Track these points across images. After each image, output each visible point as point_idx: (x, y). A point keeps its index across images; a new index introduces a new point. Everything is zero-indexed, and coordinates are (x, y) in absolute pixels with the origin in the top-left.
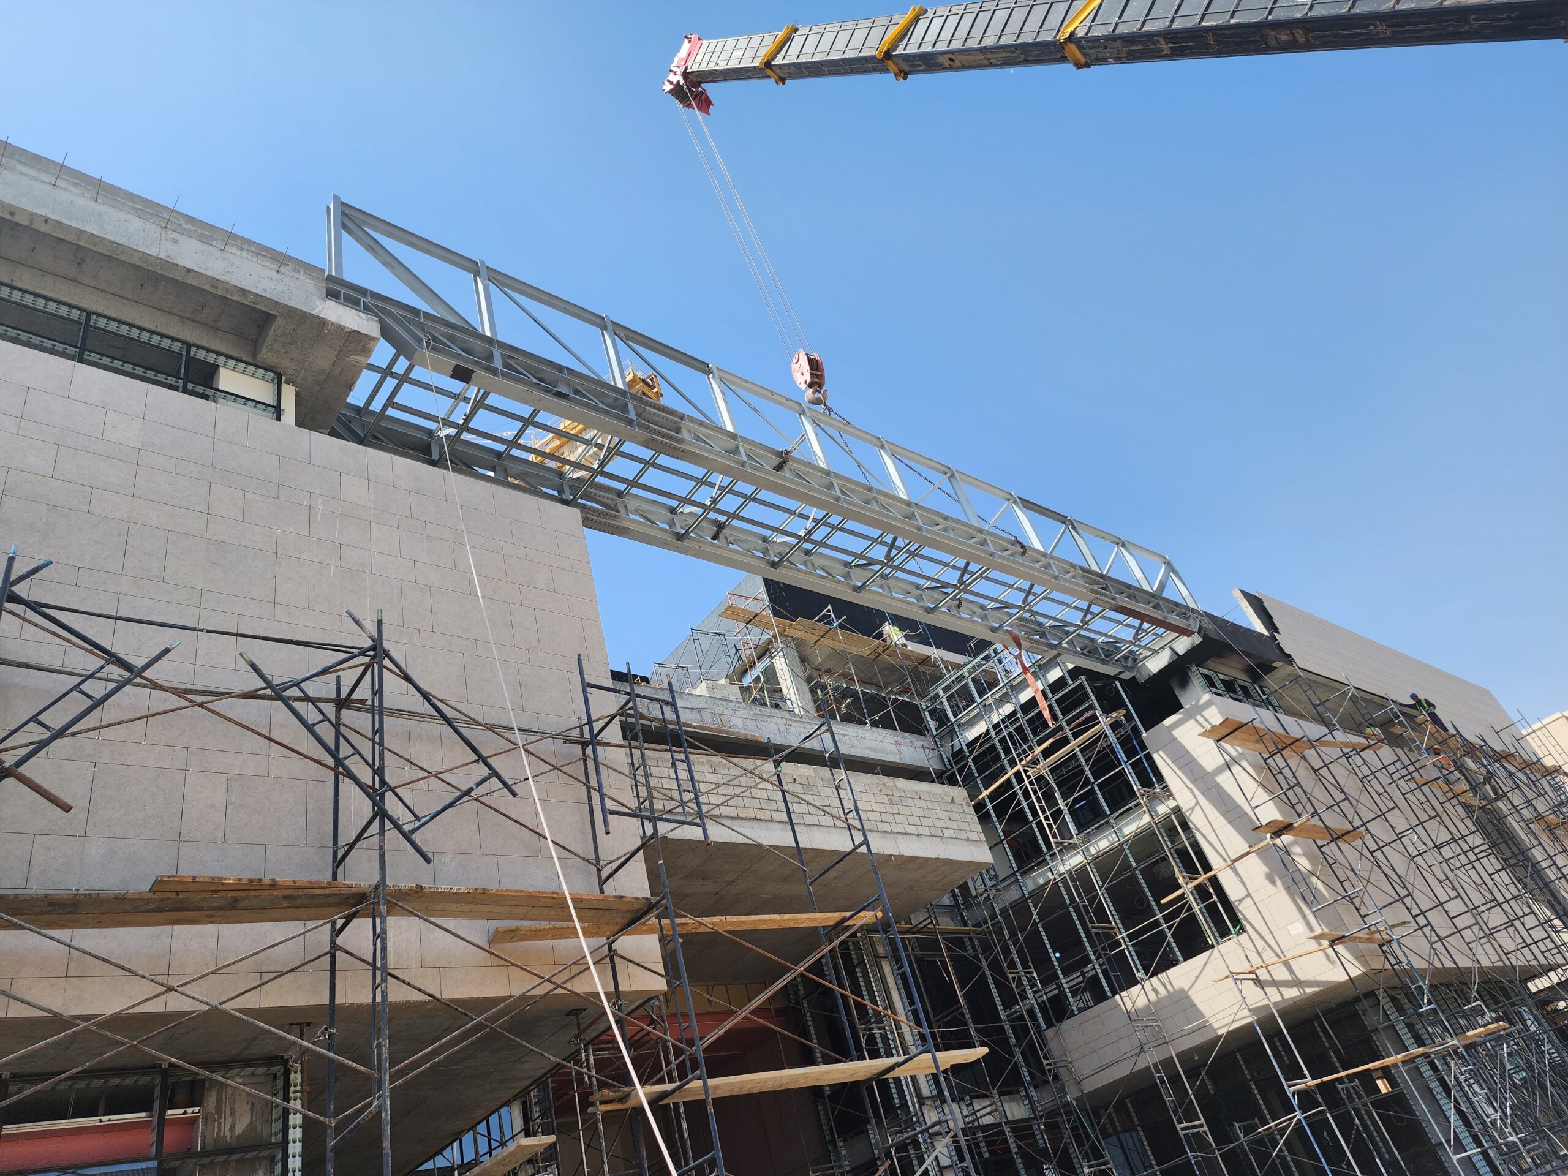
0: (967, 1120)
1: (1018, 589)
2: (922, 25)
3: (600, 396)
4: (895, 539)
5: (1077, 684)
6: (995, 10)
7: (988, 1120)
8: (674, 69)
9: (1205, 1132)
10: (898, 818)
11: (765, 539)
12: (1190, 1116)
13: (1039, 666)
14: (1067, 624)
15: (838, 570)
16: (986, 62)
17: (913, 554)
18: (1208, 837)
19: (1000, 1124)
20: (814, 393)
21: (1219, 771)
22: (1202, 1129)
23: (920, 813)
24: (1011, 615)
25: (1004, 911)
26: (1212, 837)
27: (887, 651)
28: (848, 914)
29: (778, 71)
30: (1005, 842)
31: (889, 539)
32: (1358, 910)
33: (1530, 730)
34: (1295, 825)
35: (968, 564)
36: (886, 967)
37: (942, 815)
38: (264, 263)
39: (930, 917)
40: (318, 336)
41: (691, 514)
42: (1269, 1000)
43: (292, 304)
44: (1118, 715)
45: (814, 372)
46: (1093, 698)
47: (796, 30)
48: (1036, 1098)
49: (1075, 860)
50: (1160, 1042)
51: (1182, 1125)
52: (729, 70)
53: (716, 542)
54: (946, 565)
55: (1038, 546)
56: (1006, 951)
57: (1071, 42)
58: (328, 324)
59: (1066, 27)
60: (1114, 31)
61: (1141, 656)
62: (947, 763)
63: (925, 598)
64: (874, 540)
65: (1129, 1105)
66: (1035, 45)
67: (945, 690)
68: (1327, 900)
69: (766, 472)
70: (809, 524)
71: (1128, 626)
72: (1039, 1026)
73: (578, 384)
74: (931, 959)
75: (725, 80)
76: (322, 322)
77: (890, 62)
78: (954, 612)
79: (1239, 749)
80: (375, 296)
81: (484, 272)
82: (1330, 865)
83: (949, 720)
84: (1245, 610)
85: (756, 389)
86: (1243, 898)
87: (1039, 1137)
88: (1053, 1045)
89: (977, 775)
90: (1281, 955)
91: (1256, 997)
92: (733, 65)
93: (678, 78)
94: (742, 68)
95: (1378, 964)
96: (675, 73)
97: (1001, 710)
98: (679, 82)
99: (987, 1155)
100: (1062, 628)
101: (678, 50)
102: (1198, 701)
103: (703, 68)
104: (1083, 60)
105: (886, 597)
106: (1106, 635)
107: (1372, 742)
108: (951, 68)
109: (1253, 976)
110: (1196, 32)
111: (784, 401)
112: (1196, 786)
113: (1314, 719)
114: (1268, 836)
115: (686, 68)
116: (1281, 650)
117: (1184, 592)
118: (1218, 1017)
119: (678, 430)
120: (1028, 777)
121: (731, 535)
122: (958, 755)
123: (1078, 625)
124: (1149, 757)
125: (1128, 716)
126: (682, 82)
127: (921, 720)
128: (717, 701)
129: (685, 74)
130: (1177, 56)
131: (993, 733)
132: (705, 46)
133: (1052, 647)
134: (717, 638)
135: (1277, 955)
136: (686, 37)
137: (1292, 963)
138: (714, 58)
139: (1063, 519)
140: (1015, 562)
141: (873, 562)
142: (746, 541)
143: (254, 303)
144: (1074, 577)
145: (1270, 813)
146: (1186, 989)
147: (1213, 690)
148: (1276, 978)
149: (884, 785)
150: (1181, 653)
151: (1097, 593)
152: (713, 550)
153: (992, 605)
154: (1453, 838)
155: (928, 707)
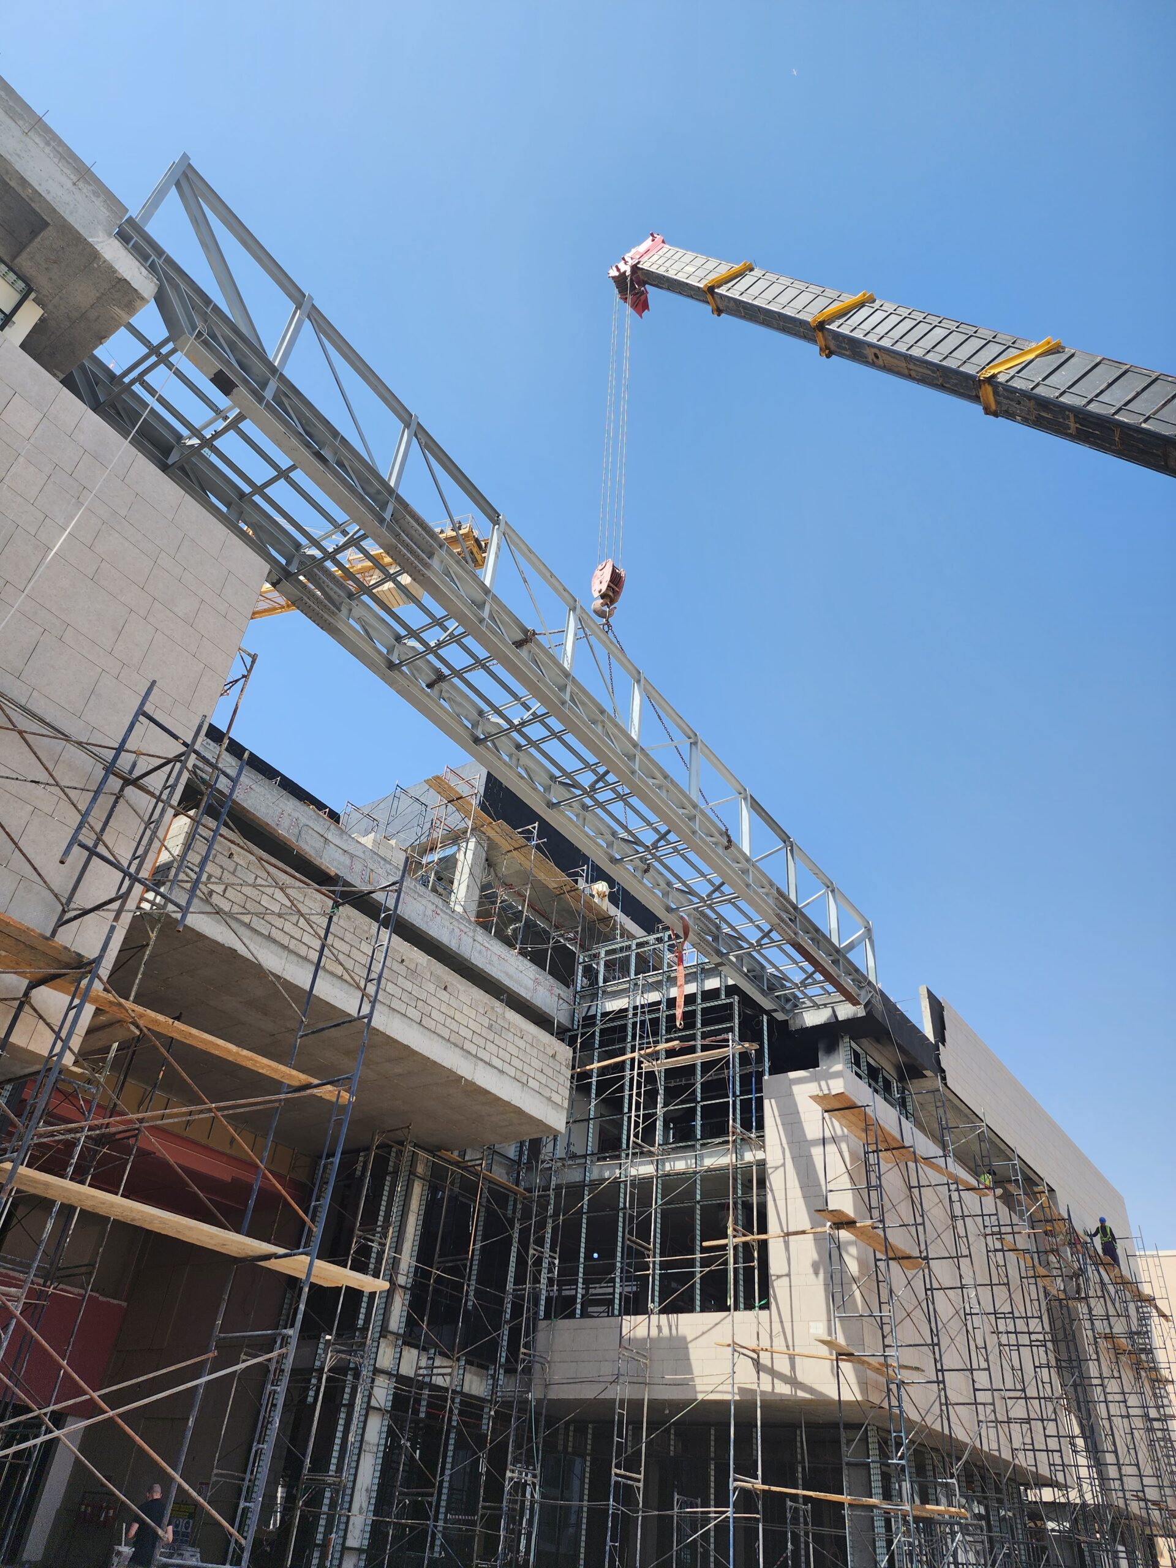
0: (421, 1372)
1: (709, 881)
2: (865, 312)
3: (363, 481)
4: (607, 772)
5: (728, 1001)
6: (936, 326)
7: (439, 1381)
8: (627, 259)
9: (638, 1488)
10: (489, 1045)
11: (481, 713)
12: (632, 1465)
13: (703, 969)
14: (742, 937)
15: (541, 779)
16: (906, 372)
17: (621, 797)
18: (778, 1202)
19: (447, 1389)
20: (603, 605)
21: (814, 1143)
22: (637, 1484)
23: (515, 1052)
24: (691, 903)
25: (558, 1187)
26: (781, 1204)
27: (573, 893)
28: (316, 1082)
29: (718, 301)
30: (591, 1122)
31: (601, 770)
32: (884, 1337)
33: (1142, 1253)
34: (858, 1225)
35: (669, 832)
36: (417, 1189)
37: (536, 1063)
38: (64, 170)
39: (482, 1159)
40: (85, 267)
41: (413, 648)
42: (758, 1386)
43: (71, 220)
44: (751, 1047)
45: (612, 585)
46: (737, 1021)
47: (752, 270)
48: (500, 1382)
49: (646, 1169)
50: (641, 1380)
51: (618, 1471)
52: (676, 280)
53: (429, 690)
54: (649, 824)
55: (746, 849)
56: (541, 1225)
57: (990, 384)
58: (100, 258)
59: (991, 368)
60: (1033, 389)
61: (804, 1006)
62: (576, 1023)
63: (615, 847)
64: (587, 765)
65: (590, 1431)
66: (956, 373)
67: (608, 953)
68: (858, 1312)
69: (503, 640)
70: (527, 715)
71: (801, 968)
72: (536, 1313)
73: (346, 458)
74: (467, 1201)
75: (669, 289)
76: (95, 255)
77: (820, 334)
78: (639, 874)
79: (845, 1130)
80: (170, 261)
81: (307, 306)
82: (878, 1282)
83: (597, 983)
84: (923, 1009)
85: (537, 563)
86: (782, 1276)
87: (485, 1421)
88: (541, 1336)
89: (597, 1046)
90: (791, 1348)
91: (746, 1376)
92: (681, 277)
93: (626, 268)
94: (687, 284)
95: (876, 1398)
96: (626, 263)
97: (645, 996)
98: (625, 272)
99: (422, 1415)
100: (737, 939)
101: (639, 243)
102: (830, 1068)
103: (653, 269)
104: (993, 407)
105: (577, 826)
106: (777, 969)
107: (981, 1186)
108: (873, 365)
109: (755, 1356)
110: (1108, 422)
111: (561, 589)
112: (790, 1148)
113: (933, 1136)
114: (829, 1224)
115: (639, 263)
116: (939, 1062)
117: (871, 963)
118: (706, 1380)
119: (431, 555)
120: (640, 1068)
121: (447, 691)
122: (589, 1020)
123: (752, 944)
124: (760, 1102)
125: (760, 1052)
126: (628, 273)
127: (572, 972)
128: (376, 857)
129: (635, 268)
130: (1080, 440)
131: (630, 1014)
132: (665, 250)
133: (719, 953)
134: (417, 805)
135: (787, 1346)
136: (652, 235)
137: (798, 1360)
138: (667, 264)
139: (785, 838)
140: (714, 851)
141: (576, 785)
142: (459, 704)
143: (31, 199)
144: (767, 894)
145: (843, 1202)
146: (689, 1339)
147: (855, 1068)
148: (775, 1368)
149: (493, 1008)
150: (840, 1019)
151: (783, 920)
152: (426, 700)
153: (678, 885)
154: (1012, 1313)
155: (585, 962)
